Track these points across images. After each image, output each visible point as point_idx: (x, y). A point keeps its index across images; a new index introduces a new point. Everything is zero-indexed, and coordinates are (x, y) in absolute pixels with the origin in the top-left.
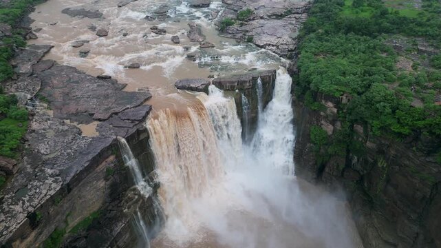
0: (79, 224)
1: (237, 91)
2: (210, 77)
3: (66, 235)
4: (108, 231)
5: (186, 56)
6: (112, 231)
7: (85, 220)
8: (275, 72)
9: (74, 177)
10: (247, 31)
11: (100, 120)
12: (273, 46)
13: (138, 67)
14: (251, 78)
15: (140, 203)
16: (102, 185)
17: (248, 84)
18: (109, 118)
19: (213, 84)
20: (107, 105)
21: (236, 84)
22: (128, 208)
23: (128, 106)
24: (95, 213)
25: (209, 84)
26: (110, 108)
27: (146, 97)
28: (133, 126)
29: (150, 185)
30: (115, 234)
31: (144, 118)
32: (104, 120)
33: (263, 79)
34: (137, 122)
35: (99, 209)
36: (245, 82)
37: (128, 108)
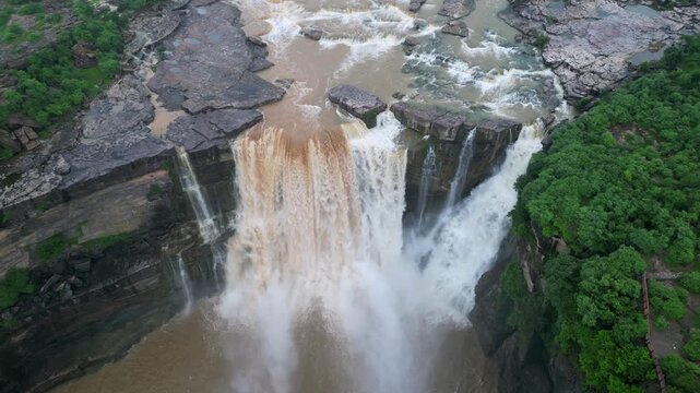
0: (98, 240)
1: (427, 137)
2: (397, 96)
3: (75, 246)
4: (127, 265)
5: (403, 40)
6: (131, 266)
7: (109, 238)
8: (519, 127)
9: (77, 184)
10: (555, 21)
11: (187, 111)
12: (572, 70)
13: (317, 39)
14: (458, 124)
15: (189, 247)
16: (141, 203)
17: (446, 134)
18: (199, 112)
19: (391, 109)
20: (214, 91)
21: (427, 125)
22: (170, 247)
23: (234, 104)
24: (125, 234)
25: (383, 109)
26: (212, 98)
27: (269, 98)
28: (214, 139)
29: (219, 228)
30: (131, 272)
31: (236, 133)
32: (192, 114)
33: (479, 134)
34: (223, 135)
35: (133, 232)
36: (442, 127)
37: (232, 107)
